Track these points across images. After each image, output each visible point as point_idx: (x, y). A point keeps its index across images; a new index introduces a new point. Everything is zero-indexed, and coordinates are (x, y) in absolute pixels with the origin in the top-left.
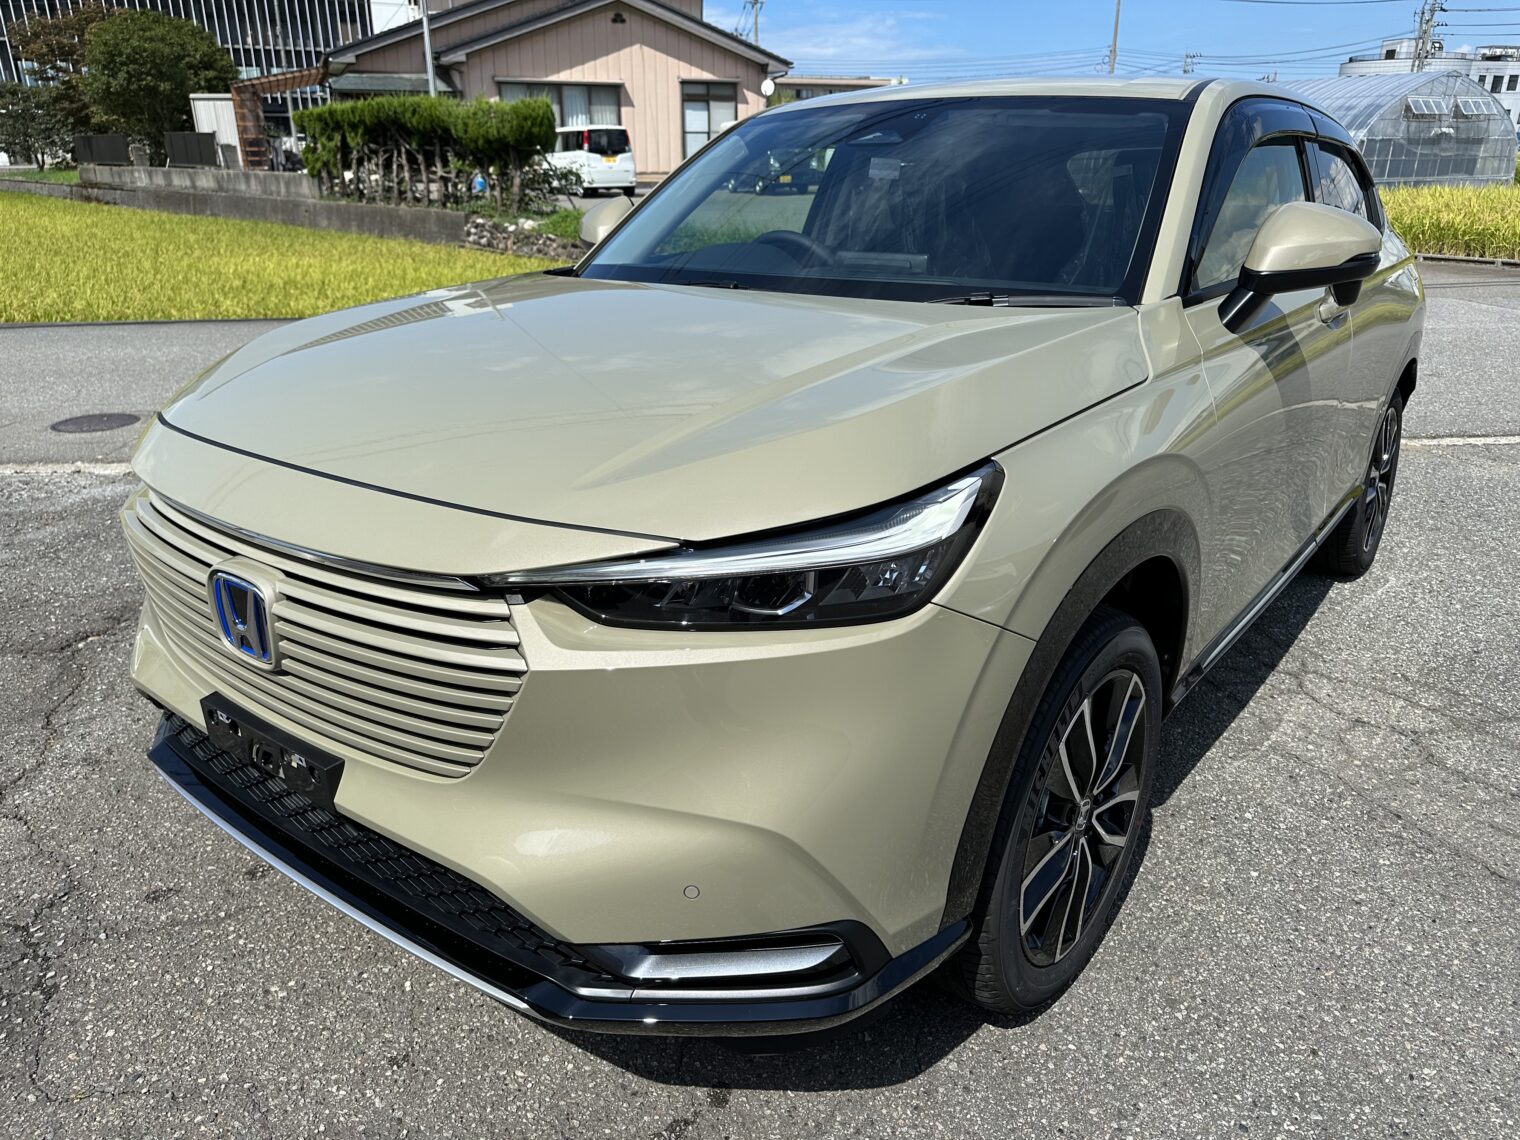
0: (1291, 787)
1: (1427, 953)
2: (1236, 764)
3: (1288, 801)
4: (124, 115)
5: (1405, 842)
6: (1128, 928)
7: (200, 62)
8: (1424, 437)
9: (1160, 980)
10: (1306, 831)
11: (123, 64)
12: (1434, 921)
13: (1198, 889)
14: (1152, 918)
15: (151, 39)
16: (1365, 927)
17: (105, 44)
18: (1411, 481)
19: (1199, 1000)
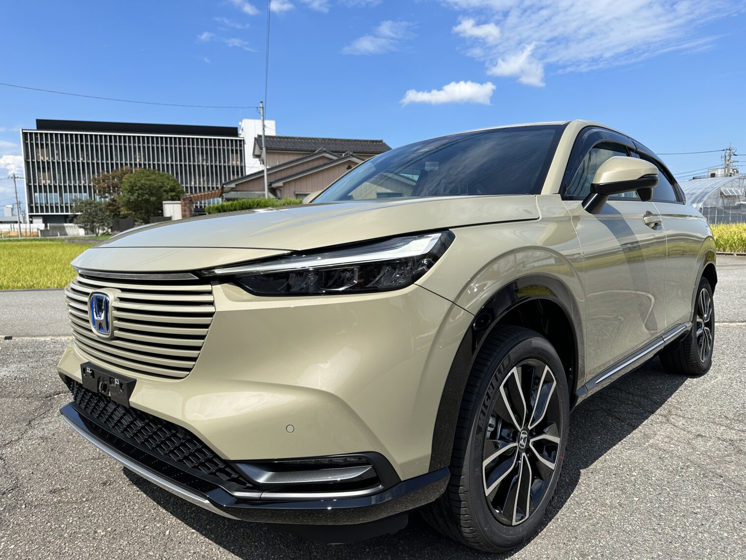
0: (660, 462)
1: (736, 537)
2: (629, 452)
3: (658, 468)
4: (134, 211)
5: (724, 487)
6: (562, 521)
7: (170, 189)
8: (738, 322)
9: (577, 544)
10: (667, 481)
11: (137, 190)
12: (741, 523)
13: (604, 505)
14: (575, 517)
15: (150, 180)
16: (699, 524)
17: (131, 182)
18: (731, 339)
19: (599, 555)
